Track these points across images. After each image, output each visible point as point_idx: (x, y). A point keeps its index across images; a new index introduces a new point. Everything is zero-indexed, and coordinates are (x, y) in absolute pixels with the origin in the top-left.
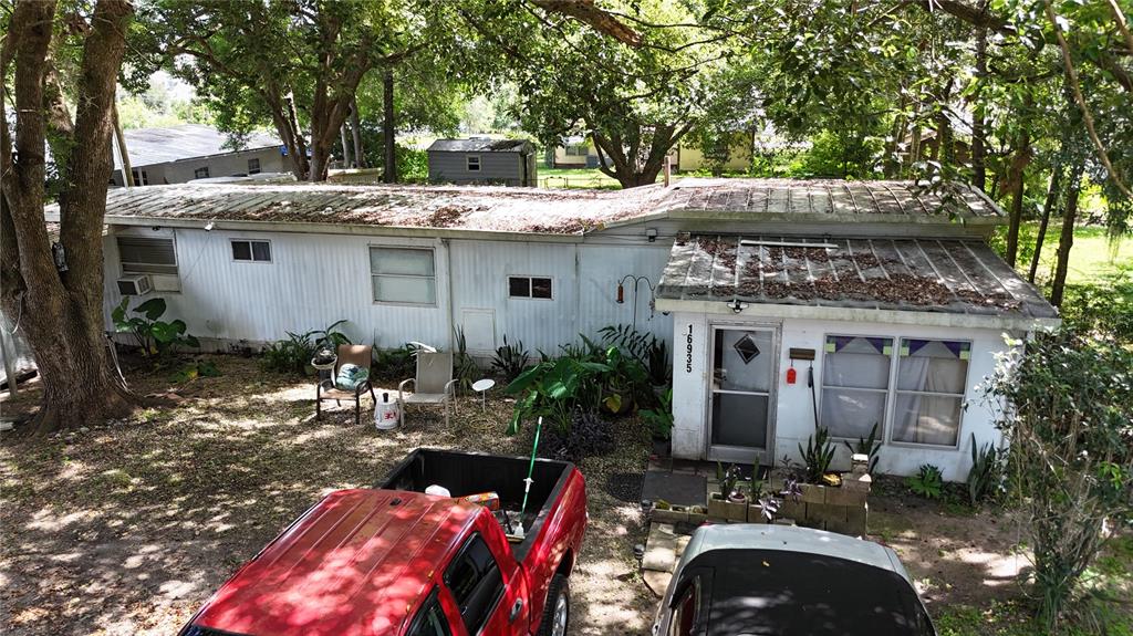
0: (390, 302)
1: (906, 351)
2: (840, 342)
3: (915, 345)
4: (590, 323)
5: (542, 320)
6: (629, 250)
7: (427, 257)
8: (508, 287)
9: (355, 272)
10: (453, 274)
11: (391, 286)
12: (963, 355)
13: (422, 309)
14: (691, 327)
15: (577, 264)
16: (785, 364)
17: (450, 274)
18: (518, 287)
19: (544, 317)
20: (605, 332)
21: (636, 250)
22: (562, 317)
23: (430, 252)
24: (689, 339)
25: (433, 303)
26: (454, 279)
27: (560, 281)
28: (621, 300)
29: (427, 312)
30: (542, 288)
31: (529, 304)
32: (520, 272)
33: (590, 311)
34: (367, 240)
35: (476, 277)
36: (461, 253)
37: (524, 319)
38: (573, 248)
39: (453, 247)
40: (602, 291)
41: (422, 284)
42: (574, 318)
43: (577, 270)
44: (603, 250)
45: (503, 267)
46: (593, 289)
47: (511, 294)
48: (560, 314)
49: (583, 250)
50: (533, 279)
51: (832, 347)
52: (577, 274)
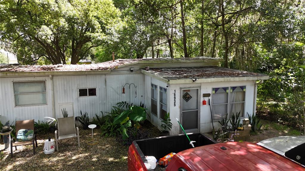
0: (24, 105)
1: (231, 91)
2: (216, 90)
3: (234, 88)
4: (111, 102)
5: (93, 104)
6: (124, 76)
7: (42, 84)
8: (79, 93)
9: (6, 94)
10: (55, 90)
11: (24, 98)
12: (244, 90)
13: (40, 106)
14: (175, 90)
15: (106, 82)
16: (202, 99)
17: (53, 90)
18: (83, 93)
19: (93, 103)
20: (119, 104)
21: (126, 75)
22: (100, 102)
23: (44, 82)
24: (175, 95)
25: (45, 103)
26: (55, 93)
27: (99, 89)
28: (124, 92)
29: (42, 107)
30: (93, 92)
31: (88, 99)
32: (83, 87)
33: (111, 98)
34: (12, 79)
35: (65, 90)
36: (58, 82)
37: (85, 104)
38: (104, 76)
39: (54, 80)
40: (115, 91)
41: (40, 96)
42: (105, 101)
43: (106, 84)
44: (115, 76)
45: (76, 86)
46: (112, 90)
47: (80, 95)
48: (99, 101)
49: (108, 77)
50: (89, 89)
51: (214, 92)
52: (106, 86)
